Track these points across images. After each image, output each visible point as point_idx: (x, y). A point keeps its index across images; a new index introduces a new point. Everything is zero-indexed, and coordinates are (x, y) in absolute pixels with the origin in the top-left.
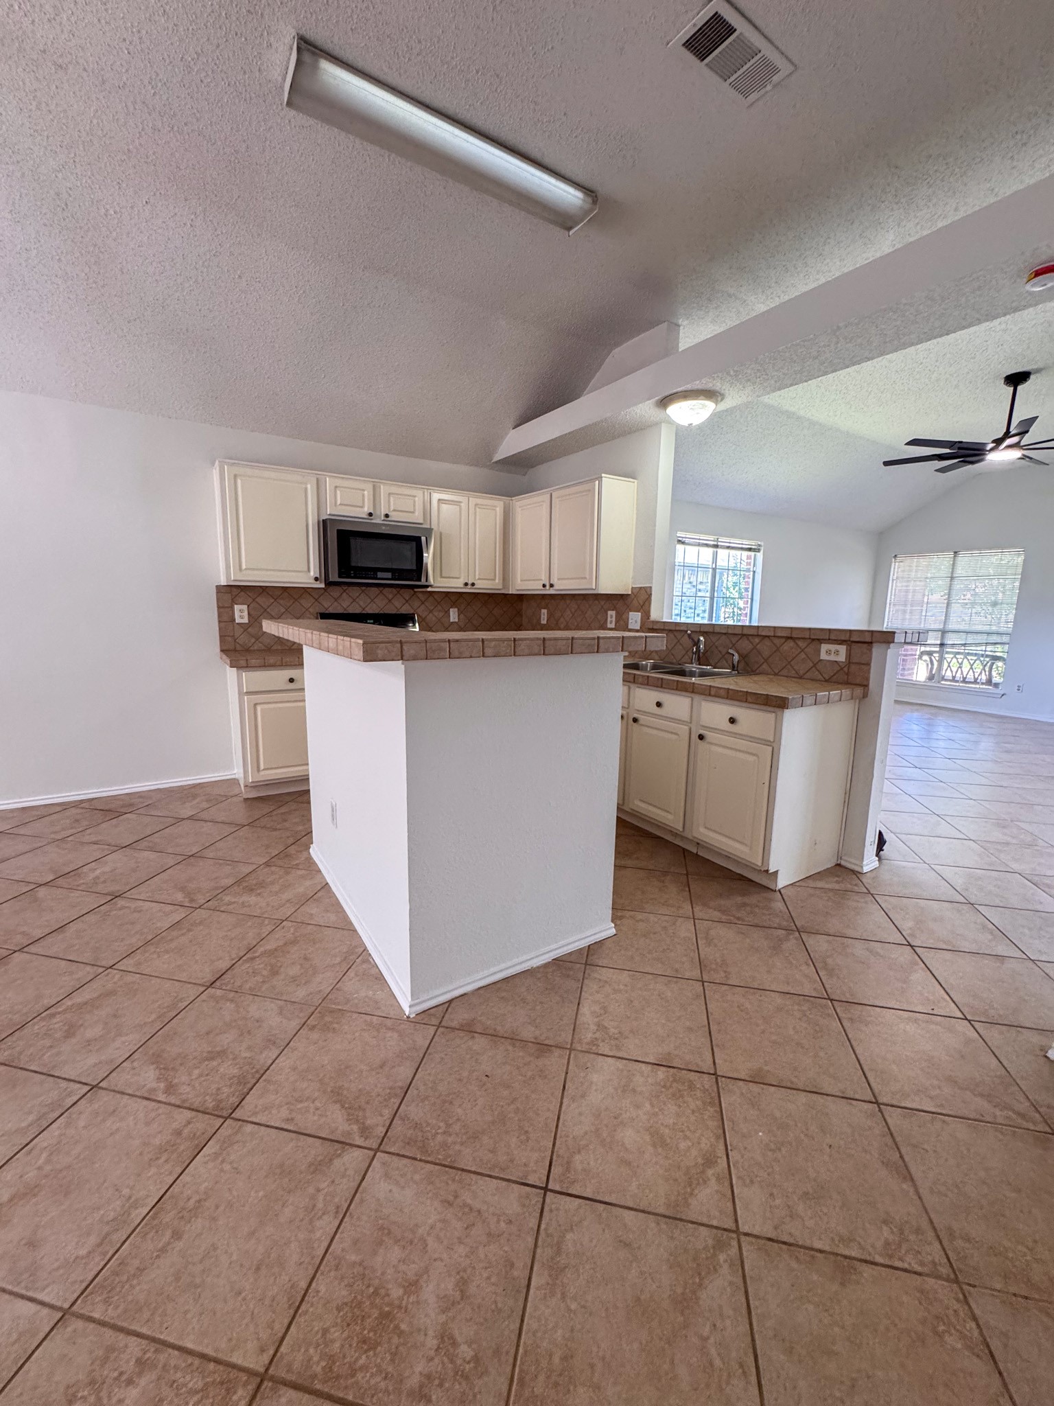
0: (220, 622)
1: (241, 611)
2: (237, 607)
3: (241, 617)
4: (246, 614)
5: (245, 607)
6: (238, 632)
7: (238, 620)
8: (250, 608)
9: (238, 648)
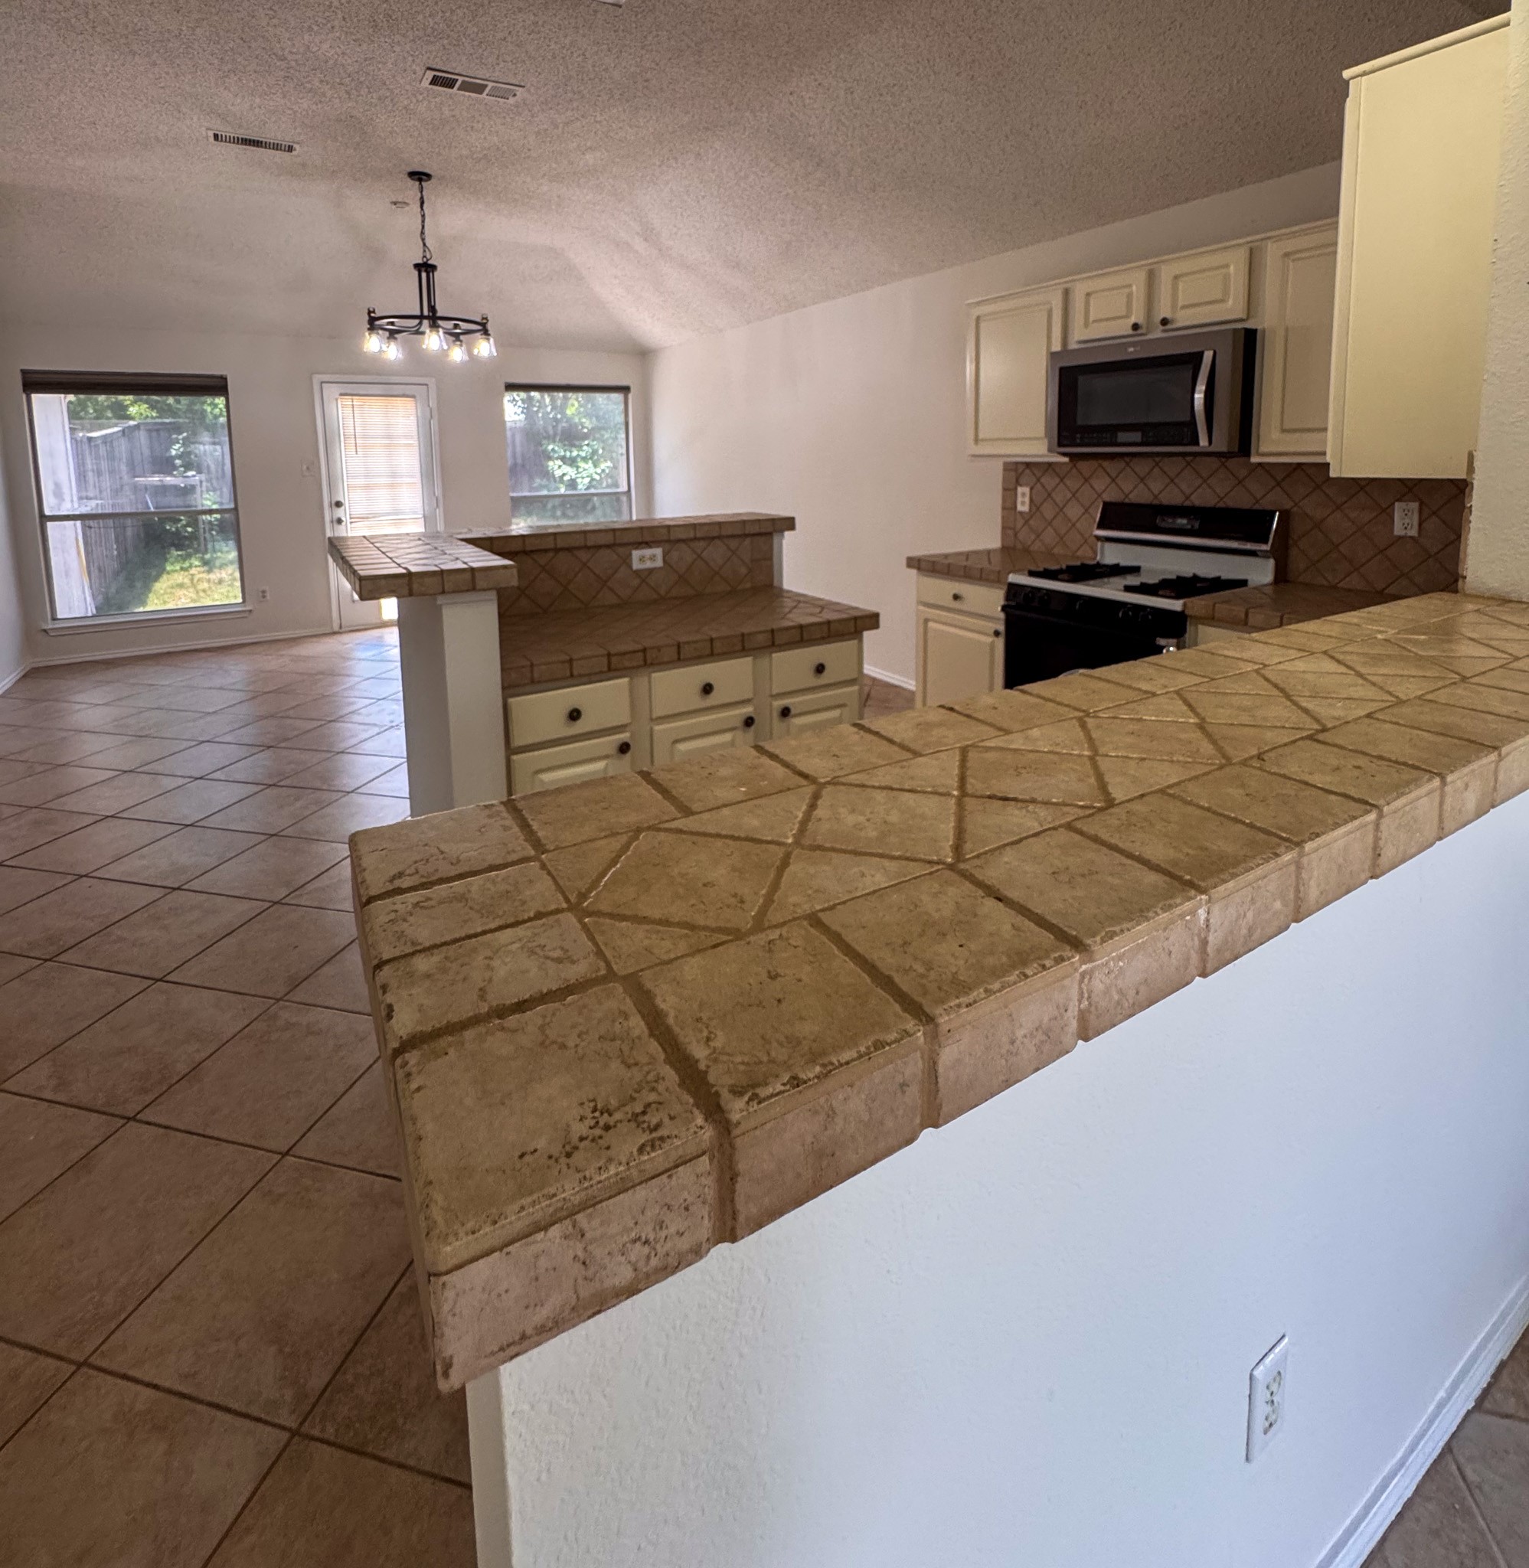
0: (1004, 508)
1: (1023, 495)
2: (1020, 490)
3: (1023, 503)
4: (1027, 500)
5: (1027, 490)
6: (1020, 522)
7: (1020, 508)
8: (1034, 491)
9: (1019, 546)
